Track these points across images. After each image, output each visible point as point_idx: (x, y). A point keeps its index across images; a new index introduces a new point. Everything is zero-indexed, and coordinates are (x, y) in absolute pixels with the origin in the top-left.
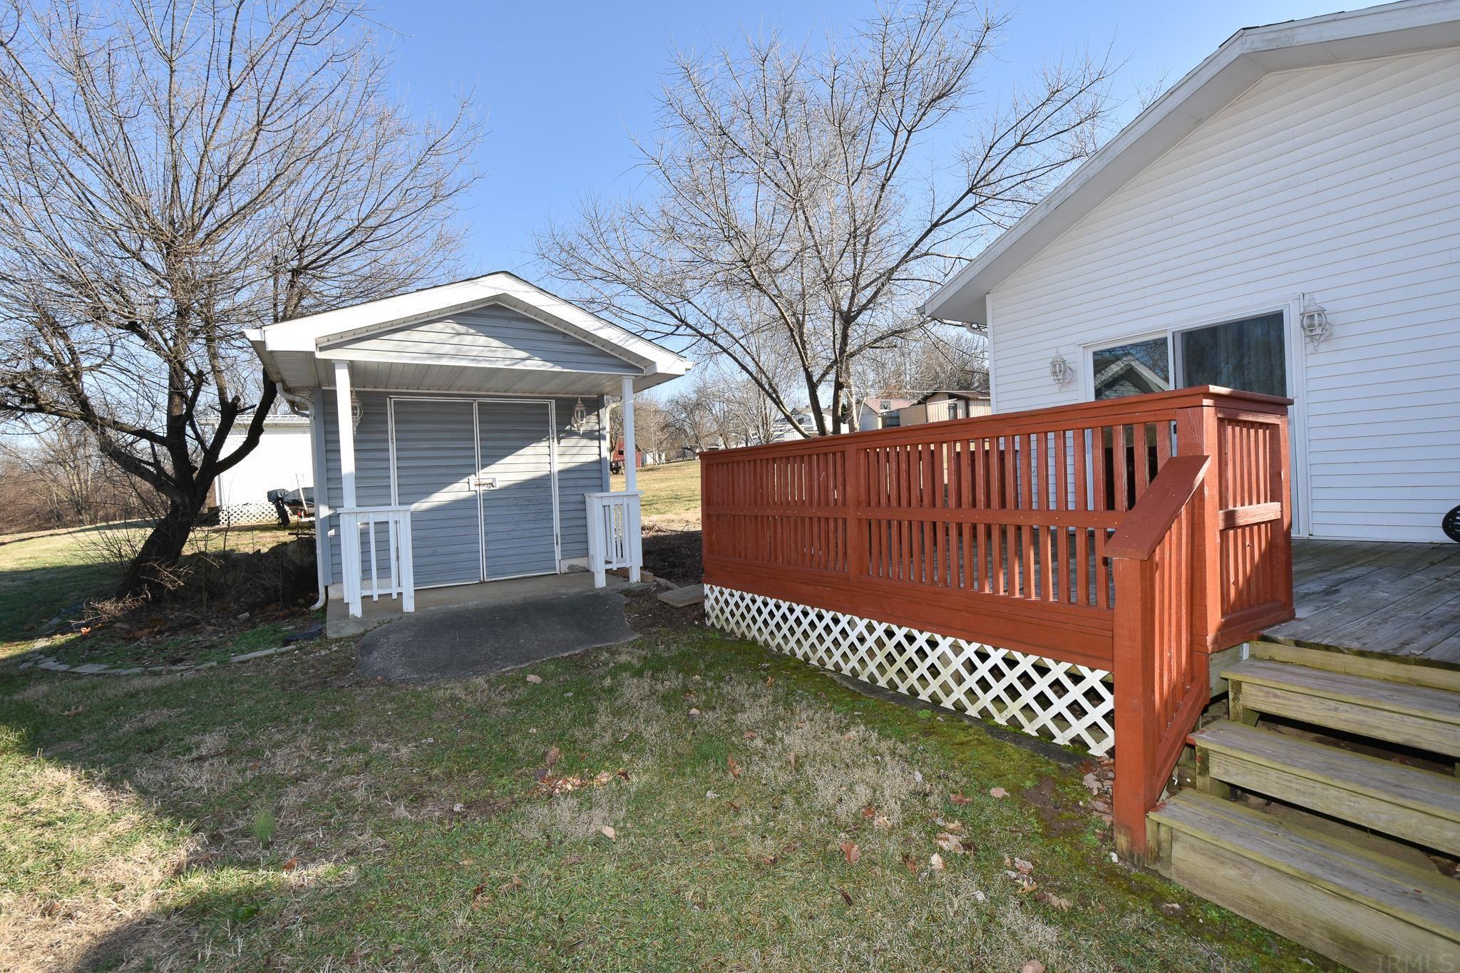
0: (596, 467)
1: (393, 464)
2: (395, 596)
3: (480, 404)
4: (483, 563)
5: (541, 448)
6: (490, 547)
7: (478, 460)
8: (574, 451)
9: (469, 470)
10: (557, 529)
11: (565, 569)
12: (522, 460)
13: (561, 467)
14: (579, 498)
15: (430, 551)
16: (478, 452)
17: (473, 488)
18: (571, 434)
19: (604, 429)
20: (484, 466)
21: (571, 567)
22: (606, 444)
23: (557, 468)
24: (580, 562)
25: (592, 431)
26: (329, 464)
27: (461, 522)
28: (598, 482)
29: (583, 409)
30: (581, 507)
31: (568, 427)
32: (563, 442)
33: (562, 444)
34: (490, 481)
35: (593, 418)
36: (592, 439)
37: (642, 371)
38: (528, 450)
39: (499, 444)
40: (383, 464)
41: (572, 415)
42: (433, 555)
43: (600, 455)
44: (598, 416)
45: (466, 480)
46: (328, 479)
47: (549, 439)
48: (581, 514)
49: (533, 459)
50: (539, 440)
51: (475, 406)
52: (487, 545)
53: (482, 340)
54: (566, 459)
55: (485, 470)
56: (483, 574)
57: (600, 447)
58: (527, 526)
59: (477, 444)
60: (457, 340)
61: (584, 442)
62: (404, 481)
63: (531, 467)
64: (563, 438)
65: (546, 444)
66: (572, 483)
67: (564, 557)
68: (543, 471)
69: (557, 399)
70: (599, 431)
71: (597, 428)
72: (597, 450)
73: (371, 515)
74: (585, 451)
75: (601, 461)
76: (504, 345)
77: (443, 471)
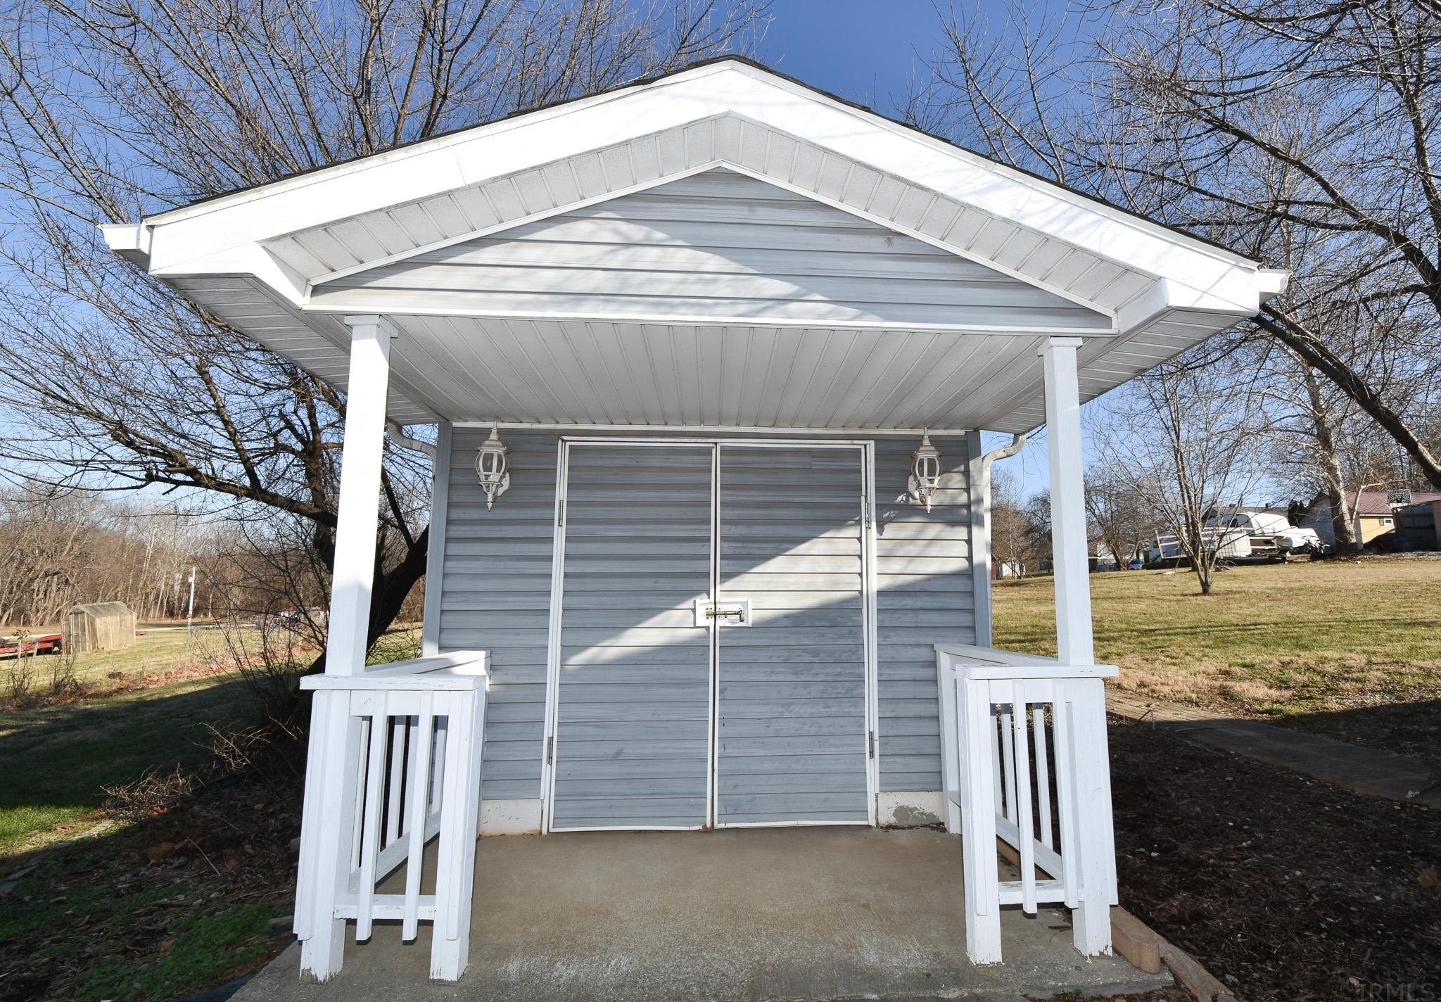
0: (961, 585)
1: (558, 568)
2: (409, 932)
3: (724, 451)
4: (711, 787)
5: (841, 541)
6: (730, 752)
7: (714, 565)
8: (912, 549)
9: (694, 583)
10: (872, 723)
11: (887, 818)
12: (805, 565)
13: (886, 582)
14: (924, 654)
15: (611, 749)
16: (715, 548)
17: (702, 621)
18: (910, 511)
19: (980, 501)
20: (726, 576)
21: (901, 811)
22: (983, 535)
23: (875, 583)
24: (925, 802)
25: (954, 507)
26: (449, 564)
27: (672, 693)
28: (965, 619)
29: (934, 456)
30: (927, 673)
31: (901, 498)
32: (890, 530)
33: (886, 534)
34: (736, 608)
35: (956, 480)
36: (953, 523)
37: (1105, 320)
38: (817, 546)
39: (758, 531)
40: (538, 568)
41: (910, 472)
42: (617, 756)
43: (970, 558)
44: (967, 474)
45: (689, 604)
46: (444, 594)
47: (859, 523)
48: (926, 691)
49: (826, 565)
50: (840, 523)
51: (716, 459)
52: (723, 747)
53: (683, 258)
54: (896, 566)
55: (729, 585)
56: (712, 814)
57: (969, 542)
58: (807, 710)
59: (715, 530)
60: (620, 258)
61: (935, 530)
62: (575, 601)
63: (820, 581)
64: (890, 521)
65: (852, 532)
66: (907, 619)
67: (888, 785)
68: (847, 588)
69: (878, 440)
70: (968, 506)
71: (963, 499)
72: (962, 549)
73: (380, 697)
74: (935, 550)
75: (969, 574)
76: (734, 267)
77: (648, 584)
